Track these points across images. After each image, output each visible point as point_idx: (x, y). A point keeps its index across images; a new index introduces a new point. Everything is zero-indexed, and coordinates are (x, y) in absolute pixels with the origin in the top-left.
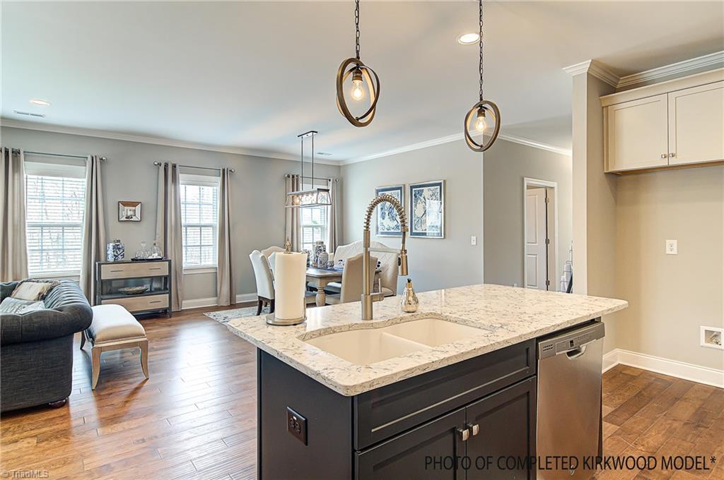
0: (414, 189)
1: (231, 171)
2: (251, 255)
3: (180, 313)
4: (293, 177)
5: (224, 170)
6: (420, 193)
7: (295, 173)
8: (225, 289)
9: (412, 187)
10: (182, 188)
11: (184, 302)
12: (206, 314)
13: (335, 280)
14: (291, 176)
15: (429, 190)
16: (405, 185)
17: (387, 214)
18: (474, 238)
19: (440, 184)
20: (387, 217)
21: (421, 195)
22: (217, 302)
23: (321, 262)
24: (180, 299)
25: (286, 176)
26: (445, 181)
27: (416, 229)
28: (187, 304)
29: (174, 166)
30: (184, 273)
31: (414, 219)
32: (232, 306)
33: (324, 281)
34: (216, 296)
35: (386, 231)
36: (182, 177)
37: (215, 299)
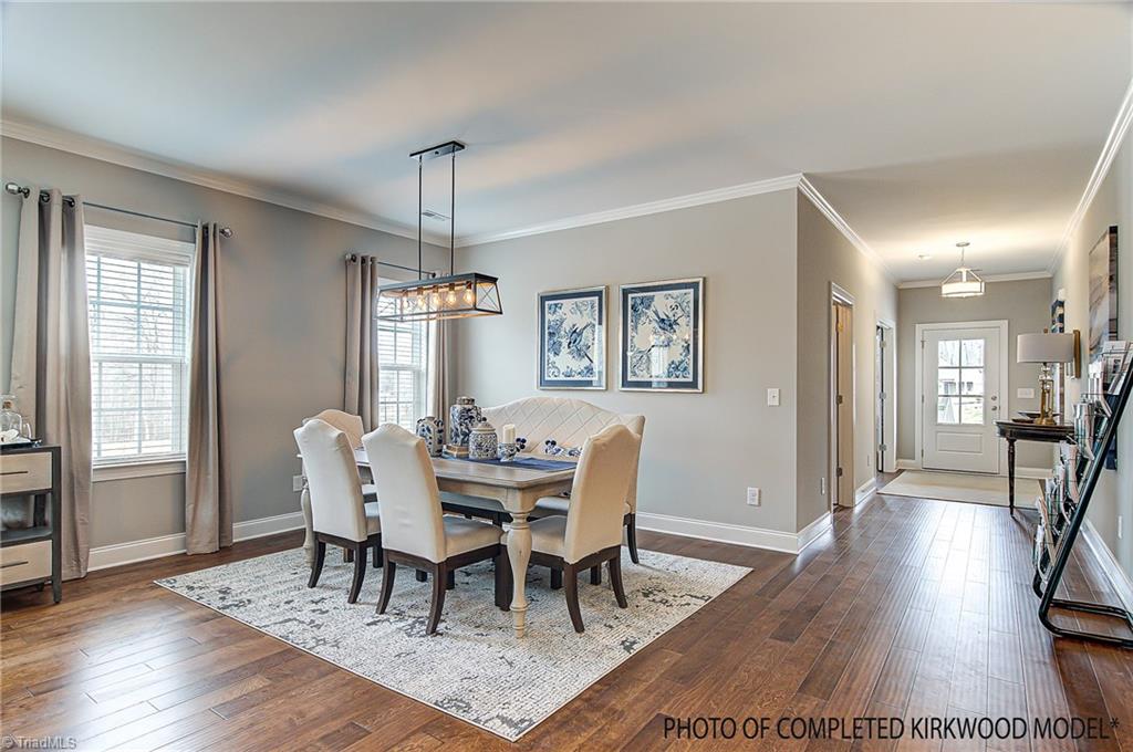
0: (630, 296)
1: (223, 232)
2: (298, 432)
3: (85, 584)
4: (364, 260)
5: (205, 228)
6: (647, 303)
7: (369, 253)
8: (207, 513)
9: (626, 293)
10: (88, 262)
11: (93, 552)
12: (163, 583)
13: (551, 490)
14: (359, 260)
15: (667, 297)
16: (607, 288)
17: (565, 344)
18: (773, 393)
19: (695, 286)
20: (564, 350)
21: (648, 307)
22: (185, 544)
23: (479, 446)
24: (82, 546)
25: (349, 257)
26: (704, 279)
27: (635, 374)
28: (100, 558)
29: (69, 204)
30: (94, 477)
31: (629, 354)
32: (226, 552)
33: (529, 496)
34: (183, 529)
35: (562, 378)
36: (89, 234)
37: (180, 536)
